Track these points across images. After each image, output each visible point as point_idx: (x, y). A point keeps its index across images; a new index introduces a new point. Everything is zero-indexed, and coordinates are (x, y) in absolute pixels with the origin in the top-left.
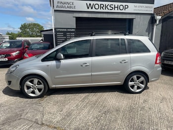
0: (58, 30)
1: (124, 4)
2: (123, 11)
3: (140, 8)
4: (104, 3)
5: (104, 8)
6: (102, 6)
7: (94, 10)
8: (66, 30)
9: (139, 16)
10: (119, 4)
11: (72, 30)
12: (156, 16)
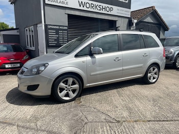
0: (50, 27)
1: (110, 6)
2: (109, 13)
3: (121, 12)
4: (94, 3)
5: (94, 8)
6: (92, 5)
7: (85, 8)
8: (58, 27)
9: (120, 19)
10: (107, 5)
11: (65, 28)
12: (133, 20)
